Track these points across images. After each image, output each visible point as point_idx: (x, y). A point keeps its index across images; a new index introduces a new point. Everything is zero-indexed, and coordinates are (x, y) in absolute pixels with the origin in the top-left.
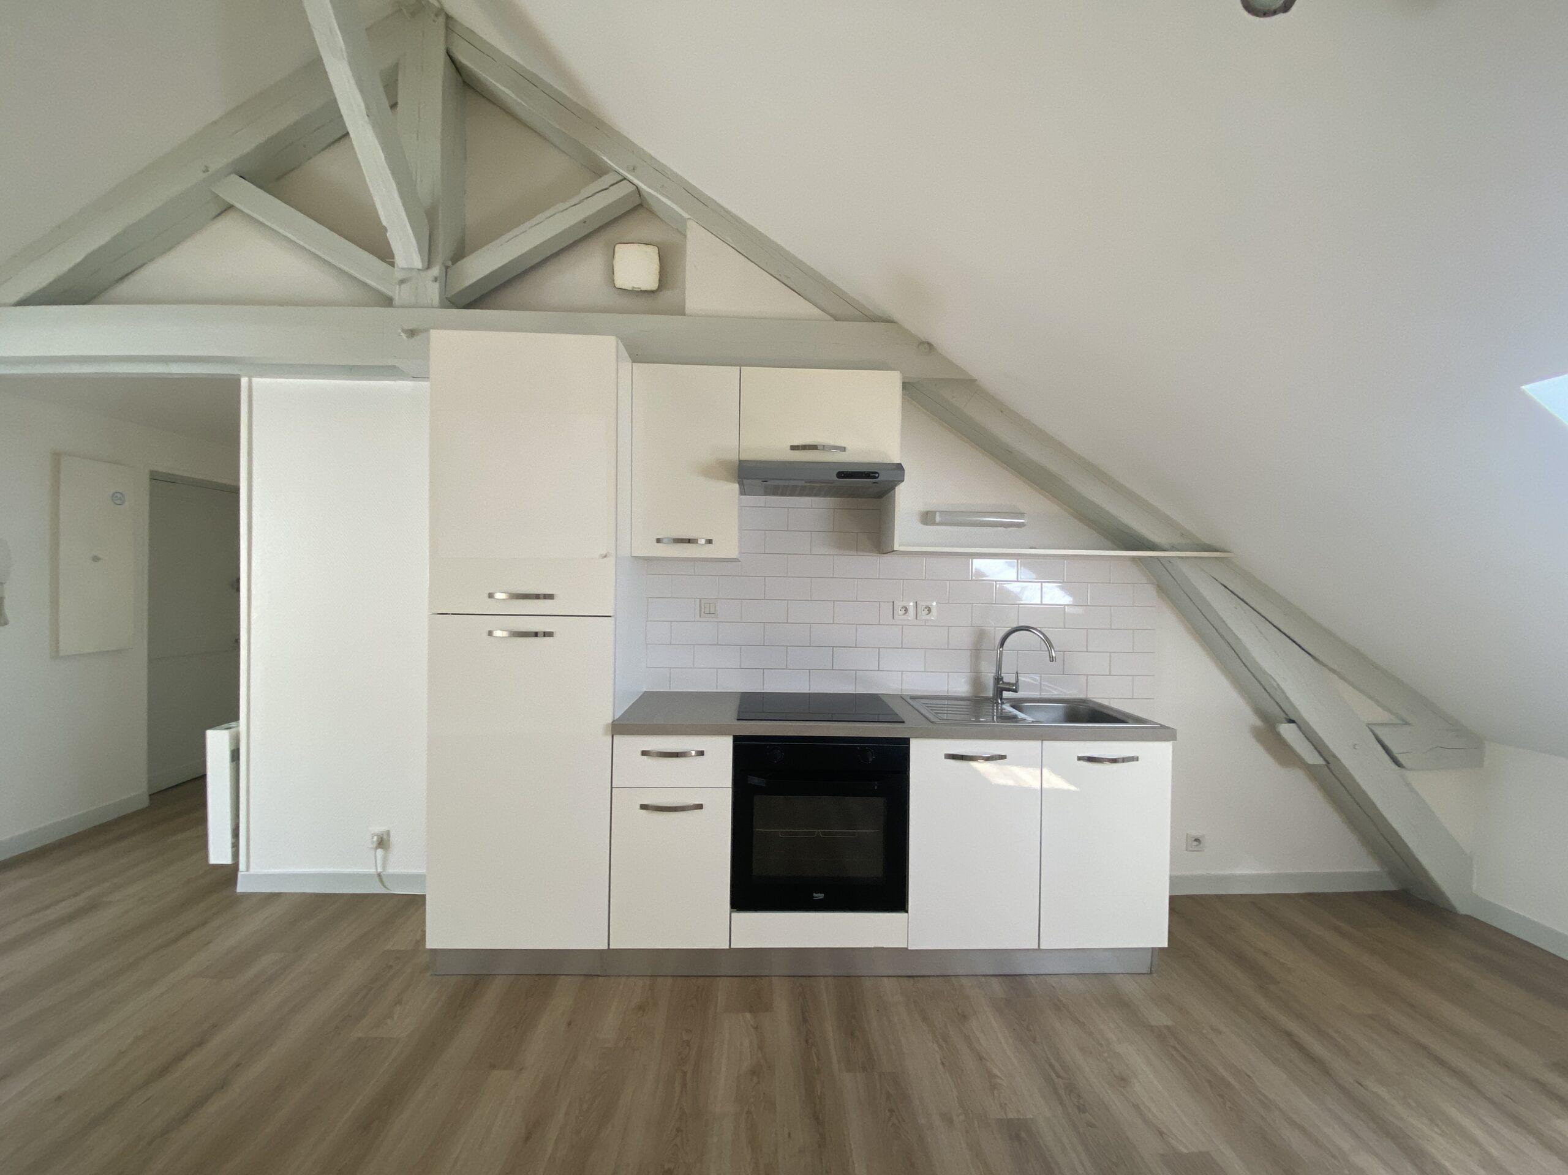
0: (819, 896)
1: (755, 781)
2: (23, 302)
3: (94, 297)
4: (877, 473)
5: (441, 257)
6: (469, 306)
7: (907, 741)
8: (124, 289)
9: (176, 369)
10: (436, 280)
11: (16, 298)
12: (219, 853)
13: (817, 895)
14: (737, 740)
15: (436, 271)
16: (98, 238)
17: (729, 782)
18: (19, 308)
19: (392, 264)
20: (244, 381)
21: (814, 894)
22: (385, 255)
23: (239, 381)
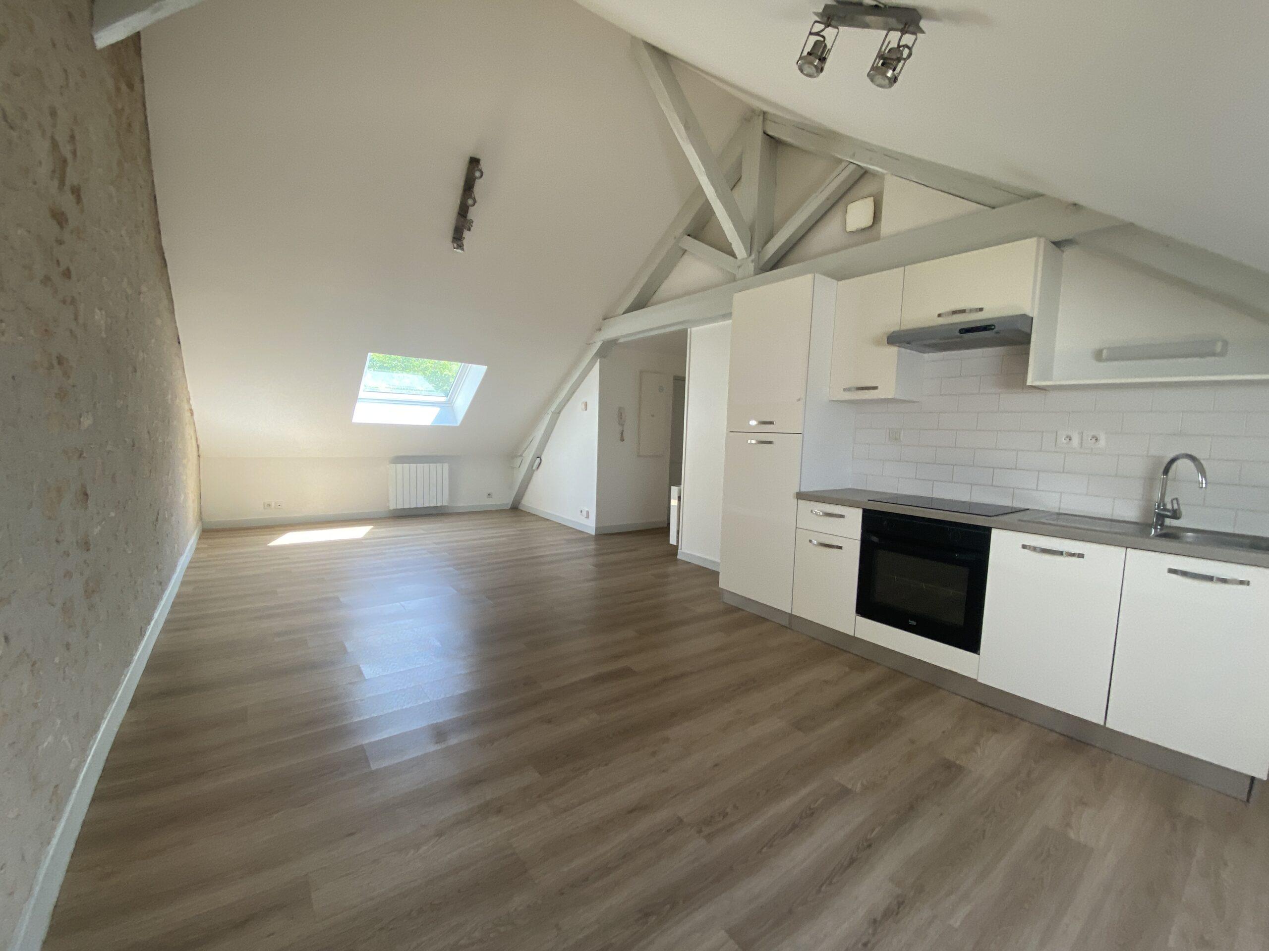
0: (913, 623)
1: (875, 539)
2: (623, 314)
3: (646, 304)
4: (993, 325)
5: (756, 247)
6: (772, 268)
7: (988, 530)
8: (655, 298)
9: (668, 330)
10: (752, 261)
11: (622, 312)
12: (673, 541)
13: (911, 622)
14: (865, 511)
15: (753, 257)
16: (643, 280)
17: (859, 536)
18: (624, 315)
19: (737, 258)
20: (689, 330)
21: (910, 621)
22: (733, 255)
23: (687, 330)
